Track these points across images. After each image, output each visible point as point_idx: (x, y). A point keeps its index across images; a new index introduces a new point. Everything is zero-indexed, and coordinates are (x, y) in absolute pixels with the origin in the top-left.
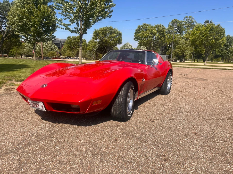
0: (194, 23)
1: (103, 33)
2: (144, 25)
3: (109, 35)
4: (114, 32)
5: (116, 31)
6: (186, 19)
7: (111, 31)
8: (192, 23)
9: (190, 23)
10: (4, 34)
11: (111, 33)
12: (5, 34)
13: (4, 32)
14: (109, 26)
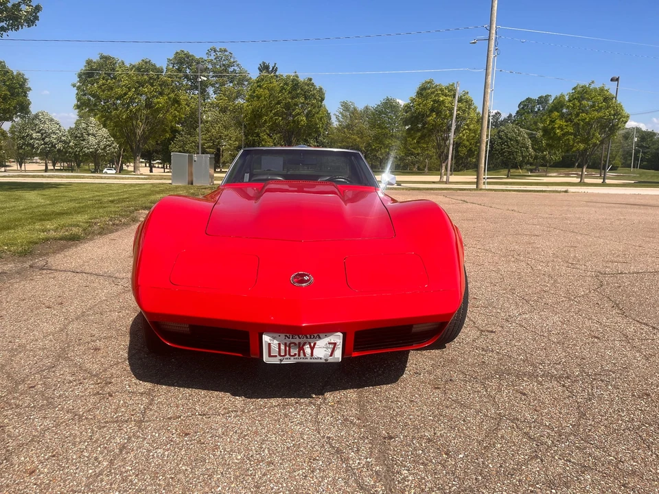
0: (236, 68)
2: (105, 58)
6: (213, 54)
8: (229, 66)
9: (226, 67)
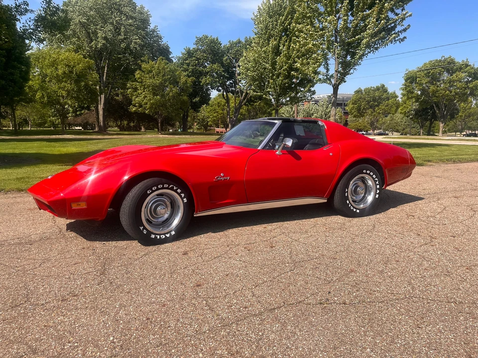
1: (427, 75)
3: (445, 76)
4: (460, 69)
5: (467, 66)
7: (450, 66)
10: (242, 95)
11: (451, 71)
12: (244, 94)
13: (242, 92)
14: (445, 57)
